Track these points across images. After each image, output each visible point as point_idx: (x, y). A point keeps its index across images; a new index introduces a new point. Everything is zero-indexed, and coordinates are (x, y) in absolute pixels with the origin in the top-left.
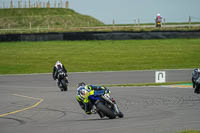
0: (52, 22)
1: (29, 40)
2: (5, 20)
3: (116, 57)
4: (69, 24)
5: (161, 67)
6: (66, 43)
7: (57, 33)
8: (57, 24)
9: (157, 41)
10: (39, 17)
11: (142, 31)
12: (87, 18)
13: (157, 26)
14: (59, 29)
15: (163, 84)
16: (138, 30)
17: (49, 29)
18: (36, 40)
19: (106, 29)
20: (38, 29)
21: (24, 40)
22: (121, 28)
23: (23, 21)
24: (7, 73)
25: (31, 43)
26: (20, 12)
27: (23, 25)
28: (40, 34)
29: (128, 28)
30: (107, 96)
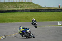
0: (27, 6)
1: (19, 12)
2: (12, 6)
3: (46, 17)
4: (32, 7)
5: (60, 20)
6: (31, 13)
7: (28, 10)
8: (28, 7)
9: (59, 12)
10: (22, 5)
11: (54, 9)
12: (37, 5)
13: (59, 8)
14: (28, 9)
15: (61, 26)
16: (53, 9)
17: (25, 8)
18: (21, 12)
19: (43, 9)
20: (22, 9)
21: (18, 12)
22: (48, 8)
23: (17, 6)
24: (12, 22)
25: (20, 13)
26: (16, 3)
27: (17, 7)
28: (23, 10)
29: (50, 8)
30: (28, 31)
